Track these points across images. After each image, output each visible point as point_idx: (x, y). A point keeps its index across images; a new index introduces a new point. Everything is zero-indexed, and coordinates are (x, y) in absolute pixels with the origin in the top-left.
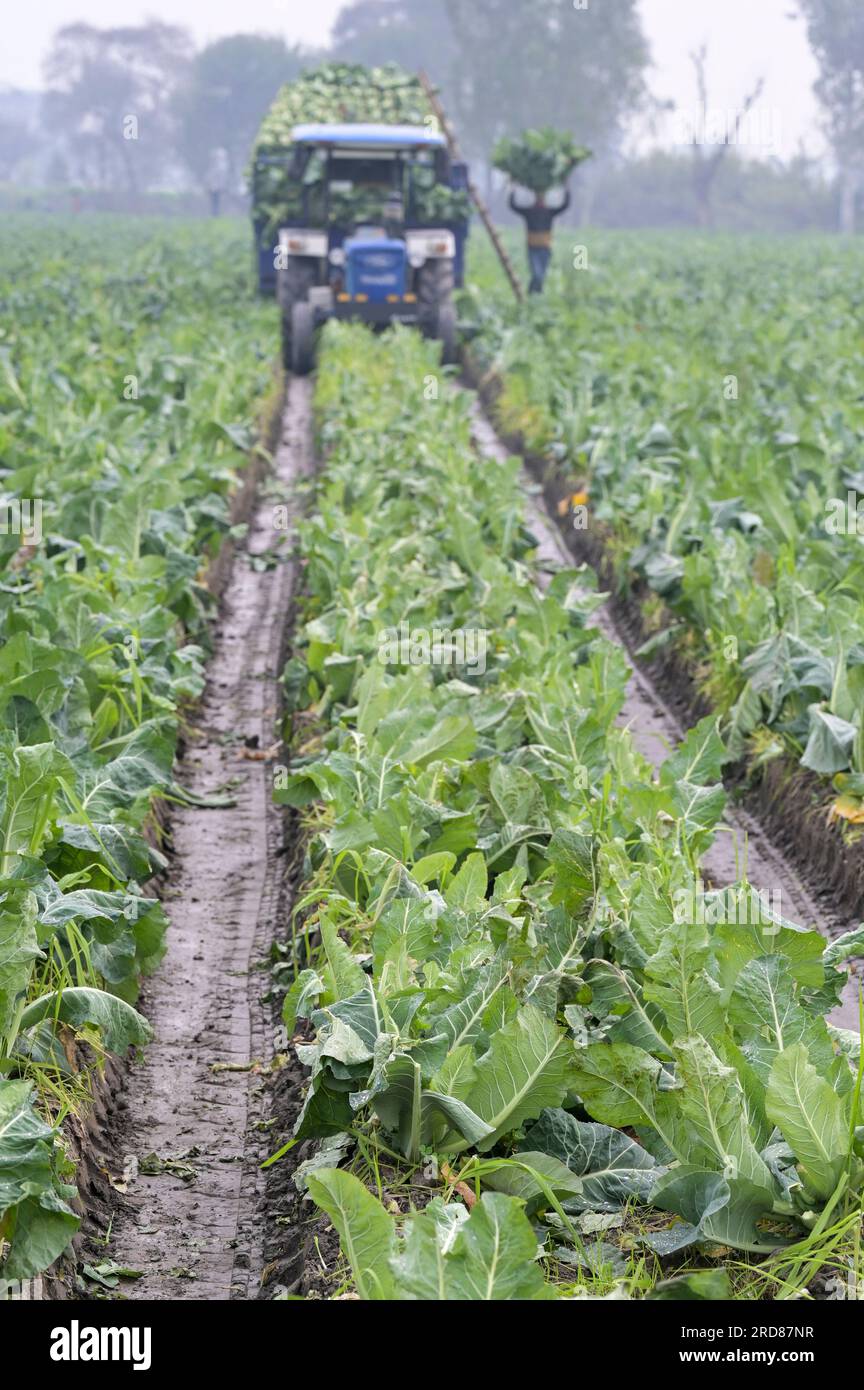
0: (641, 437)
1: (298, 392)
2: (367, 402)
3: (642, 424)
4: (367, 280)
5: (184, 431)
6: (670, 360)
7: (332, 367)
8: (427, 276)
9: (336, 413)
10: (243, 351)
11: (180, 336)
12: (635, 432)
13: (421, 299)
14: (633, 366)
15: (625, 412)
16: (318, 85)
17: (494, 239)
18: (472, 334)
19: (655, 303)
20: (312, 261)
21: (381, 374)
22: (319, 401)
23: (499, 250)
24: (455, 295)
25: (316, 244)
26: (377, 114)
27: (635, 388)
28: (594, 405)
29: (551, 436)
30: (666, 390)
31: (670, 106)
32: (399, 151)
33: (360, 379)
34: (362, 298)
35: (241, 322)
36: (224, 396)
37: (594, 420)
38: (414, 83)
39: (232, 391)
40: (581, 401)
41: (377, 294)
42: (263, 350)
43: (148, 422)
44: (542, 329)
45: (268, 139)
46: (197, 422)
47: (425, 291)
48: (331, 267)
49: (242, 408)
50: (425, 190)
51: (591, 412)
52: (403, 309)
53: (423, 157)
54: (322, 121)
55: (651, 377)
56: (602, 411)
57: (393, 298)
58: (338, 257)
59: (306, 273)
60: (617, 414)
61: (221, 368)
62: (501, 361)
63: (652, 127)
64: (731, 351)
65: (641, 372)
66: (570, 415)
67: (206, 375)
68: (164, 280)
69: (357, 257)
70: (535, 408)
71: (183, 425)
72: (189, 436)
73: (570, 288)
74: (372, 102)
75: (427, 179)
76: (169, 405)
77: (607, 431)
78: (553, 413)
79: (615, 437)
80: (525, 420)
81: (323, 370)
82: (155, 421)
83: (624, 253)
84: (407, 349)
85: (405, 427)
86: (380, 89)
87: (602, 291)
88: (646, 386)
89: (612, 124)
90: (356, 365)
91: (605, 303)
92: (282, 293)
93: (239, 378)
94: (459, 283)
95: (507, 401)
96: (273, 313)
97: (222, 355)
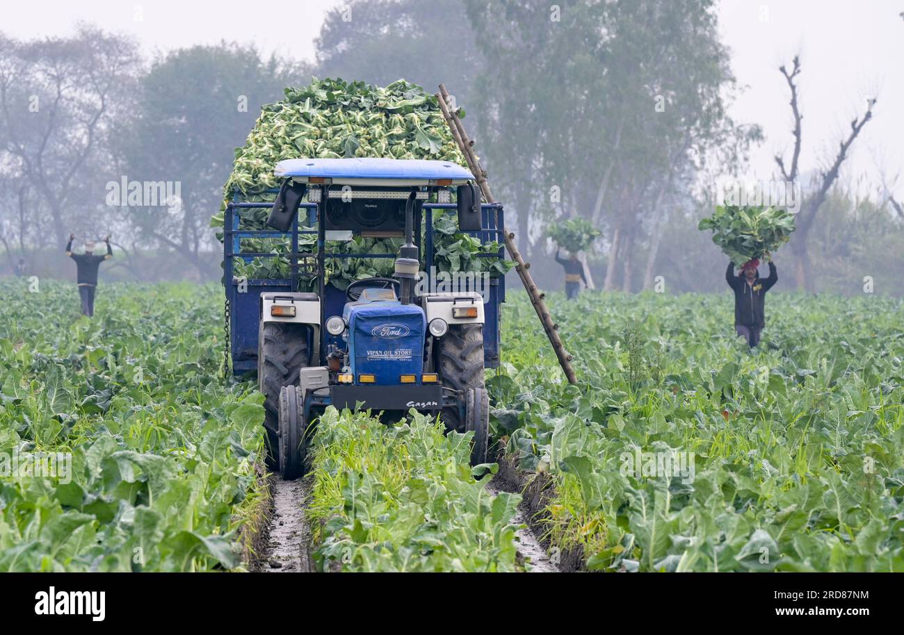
0: (740, 547)
1: (287, 499)
2: (380, 509)
3: (739, 531)
4: (374, 355)
5: (150, 545)
6: (770, 453)
7: (332, 464)
8: (451, 349)
9: (340, 523)
10: (218, 445)
11: (137, 427)
12: (731, 541)
13: (445, 380)
14: (723, 461)
15: (716, 517)
16: (306, 108)
17: (536, 302)
18: (512, 423)
19: (745, 382)
20: (303, 331)
21: (395, 475)
22: (316, 510)
23: (543, 317)
24: (487, 374)
25: (308, 311)
26: (383, 143)
27: (727, 487)
28: (672, 509)
29: (618, 549)
30: (767, 491)
31: (756, 134)
32: (414, 190)
33: (369, 479)
34: (367, 378)
35: (212, 411)
36: (198, 502)
37: (676, 528)
38: (429, 105)
39: (207, 496)
40: (658, 504)
41: (387, 374)
42: (243, 444)
43: (101, 535)
44: (602, 416)
45: (244, 177)
46: (167, 533)
47: (449, 369)
48: (327, 338)
49: (221, 517)
50: (448, 240)
51: (672, 517)
52: (421, 391)
53: (444, 197)
54: (314, 154)
55: (747, 474)
56: (686, 516)
57: (407, 379)
58: (335, 326)
59: (295, 347)
60: (706, 518)
61: (191, 467)
62: (549, 457)
63: (732, 164)
64: (846, 442)
65: (732, 467)
66: (643, 521)
67: (173, 474)
68: (110, 359)
69: (360, 325)
70: (596, 516)
71: (149, 536)
72: (157, 550)
73: (634, 364)
74: (377, 129)
75: (450, 225)
76: (128, 514)
77: (693, 541)
78: (623, 520)
79: (704, 547)
80: (586, 530)
81: (319, 471)
82: (111, 533)
83: (700, 322)
84: (428, 443)
85: (430, 538)
86: (389, 113)
87: (675, 368)
88: (740, 484)
89: (682, 158)
90: (362, 463)
91: (679, 383)
92: (264, 374)
93: (215, 480)
94: (491, 359)
95: (559, 508)
96: (254, 398)
97: (191, 452)
